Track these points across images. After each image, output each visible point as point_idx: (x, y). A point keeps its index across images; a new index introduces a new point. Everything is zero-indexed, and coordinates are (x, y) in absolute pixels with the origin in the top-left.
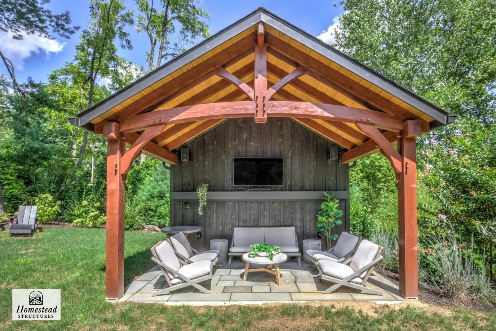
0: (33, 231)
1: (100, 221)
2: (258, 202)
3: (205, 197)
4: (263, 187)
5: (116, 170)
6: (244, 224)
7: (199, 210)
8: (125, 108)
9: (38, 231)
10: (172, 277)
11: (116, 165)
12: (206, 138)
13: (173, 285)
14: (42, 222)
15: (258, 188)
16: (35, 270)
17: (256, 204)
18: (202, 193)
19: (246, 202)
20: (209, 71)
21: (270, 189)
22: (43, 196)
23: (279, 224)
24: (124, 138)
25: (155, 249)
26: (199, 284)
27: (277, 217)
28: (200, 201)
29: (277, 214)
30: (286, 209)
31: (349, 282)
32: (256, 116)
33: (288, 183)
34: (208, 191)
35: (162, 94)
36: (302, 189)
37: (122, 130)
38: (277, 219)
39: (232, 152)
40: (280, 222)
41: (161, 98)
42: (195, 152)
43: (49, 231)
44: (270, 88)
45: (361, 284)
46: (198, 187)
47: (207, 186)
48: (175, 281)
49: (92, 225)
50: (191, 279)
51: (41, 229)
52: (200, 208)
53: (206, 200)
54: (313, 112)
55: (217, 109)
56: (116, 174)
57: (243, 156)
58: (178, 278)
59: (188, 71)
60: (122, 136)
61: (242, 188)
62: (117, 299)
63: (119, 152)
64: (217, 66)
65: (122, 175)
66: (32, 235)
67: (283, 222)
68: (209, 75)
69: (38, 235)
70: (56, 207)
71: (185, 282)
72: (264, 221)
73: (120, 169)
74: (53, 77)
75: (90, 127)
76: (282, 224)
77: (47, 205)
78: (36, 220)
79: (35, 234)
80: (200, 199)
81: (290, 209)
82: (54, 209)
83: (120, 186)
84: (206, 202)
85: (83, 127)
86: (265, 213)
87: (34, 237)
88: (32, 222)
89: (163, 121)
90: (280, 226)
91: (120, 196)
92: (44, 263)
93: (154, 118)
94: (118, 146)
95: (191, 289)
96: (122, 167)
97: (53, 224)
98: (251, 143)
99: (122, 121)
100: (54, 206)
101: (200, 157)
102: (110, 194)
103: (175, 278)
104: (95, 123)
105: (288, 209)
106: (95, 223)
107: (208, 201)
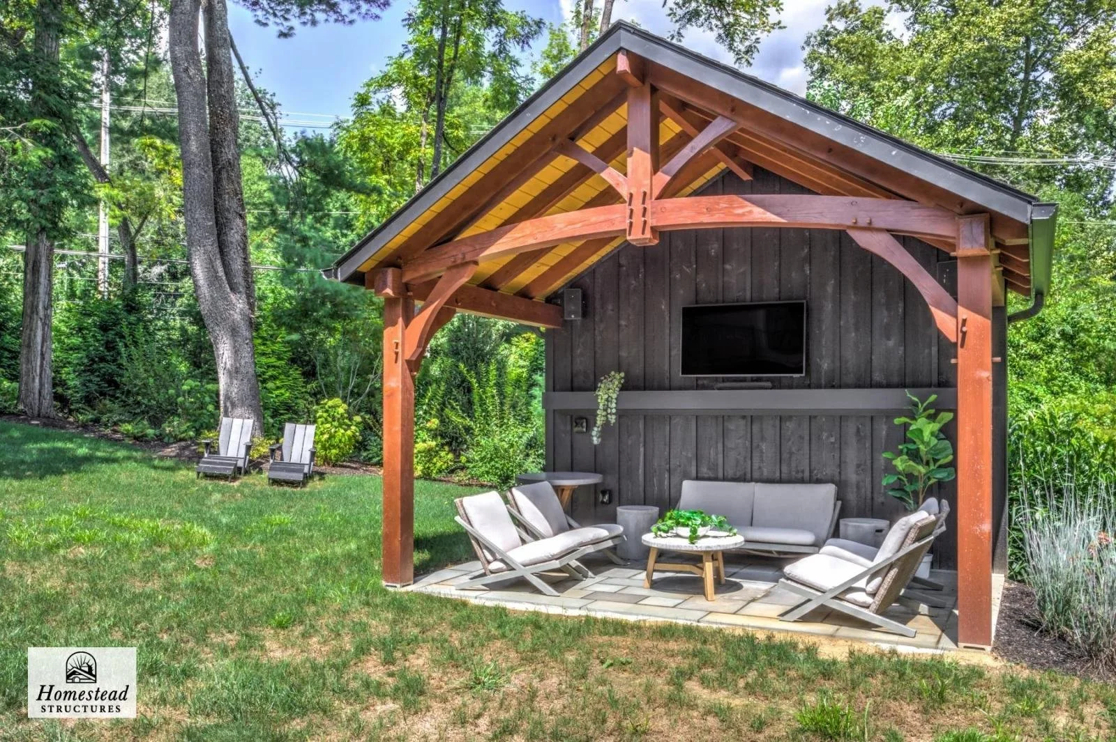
0: (308, 477)
1: (439, 464)
2: (744, 417)
3: (614, 405)
4: (759, 380)
5: (397, 354)
6: (711, 475)
7: (594, 433)
8: (411, 239)
9: (317, 478)
10: (490, 557)
11: (397, 344)
12: (623, 261)
13: (492, 572)
14: (327, 460)
15: (744, 380)
16: (293, 534)
17: (742, 422)
18: (607, 396)
19: (717, 417)
20: (544, 152)
21: (769, 384)
22: (330, 403)
23: (800, 475)
24: (410, 294)
25: (461, 502)
26: (540, 576)
27: (794, 458)
28: (599, 412)
29: (794, 449)
30: (819, 438)
31: (835, 598)
32: (630, 234)
33: (825, 366)
34: (621, 389)
35: (465, 208)
36: (865, 382)
37: (405, 280)
38: (793, 465)
39: (682, 292)
40: (803, 472)
41: (465, 216)
42: (598, 296)
43: (335, 480)
44: (659, 173)
45: (868, 607)
46: (601, 381)
47: (622, 378)
48: (496, 565)
49: (420, 473)
50: (525, 566)
51: (322, 475)
52: (596, 429)
53: (614, 411)
54: (743, 215)
55: (560, 226)
56: (396, 362)
57: (708, 299)
58: (502, 561)
59: (509, 156)
60: (408, 290)
61: (705, 382)
62: (398, 586)
63: (400, 320)
64: (558, 140)
65: (408, 362)
66: (303, 484)
67: (811, 472)
68: (546, 159)
69: (316, 484)
70: (353, 428)
71: (513, 569)
72: (760, 468)
73: (403, 351)
74: (363, 101)
75: (358, 279)
76: (807, 474)
77: (336, 423)
78: (313, 454)
79: (310, 484)
80: (601, 406)
81: (828, 437)
82: (349, 432)
83: (404, 382)
84: (614, 417)
85: (345, 281)
86: (764, 447)
87: (307, 489)
88: (306, 459)
89: (468, 258)
90: (802, 481)
91: (403, 400)
92: (310, 526)
93: (455, 253)
94: (400, 310)
95: (520, 584)
96: (407, 347)
97: (349, 467)
98: (728, 267)
99: (406, 263)
100: (349, 426)
101: (610, 307)
102: (389, 396)
103: (496, 560)
104: (365, 271)
105: (825, 435)
106: (429, 468)
107: (621, 414)
